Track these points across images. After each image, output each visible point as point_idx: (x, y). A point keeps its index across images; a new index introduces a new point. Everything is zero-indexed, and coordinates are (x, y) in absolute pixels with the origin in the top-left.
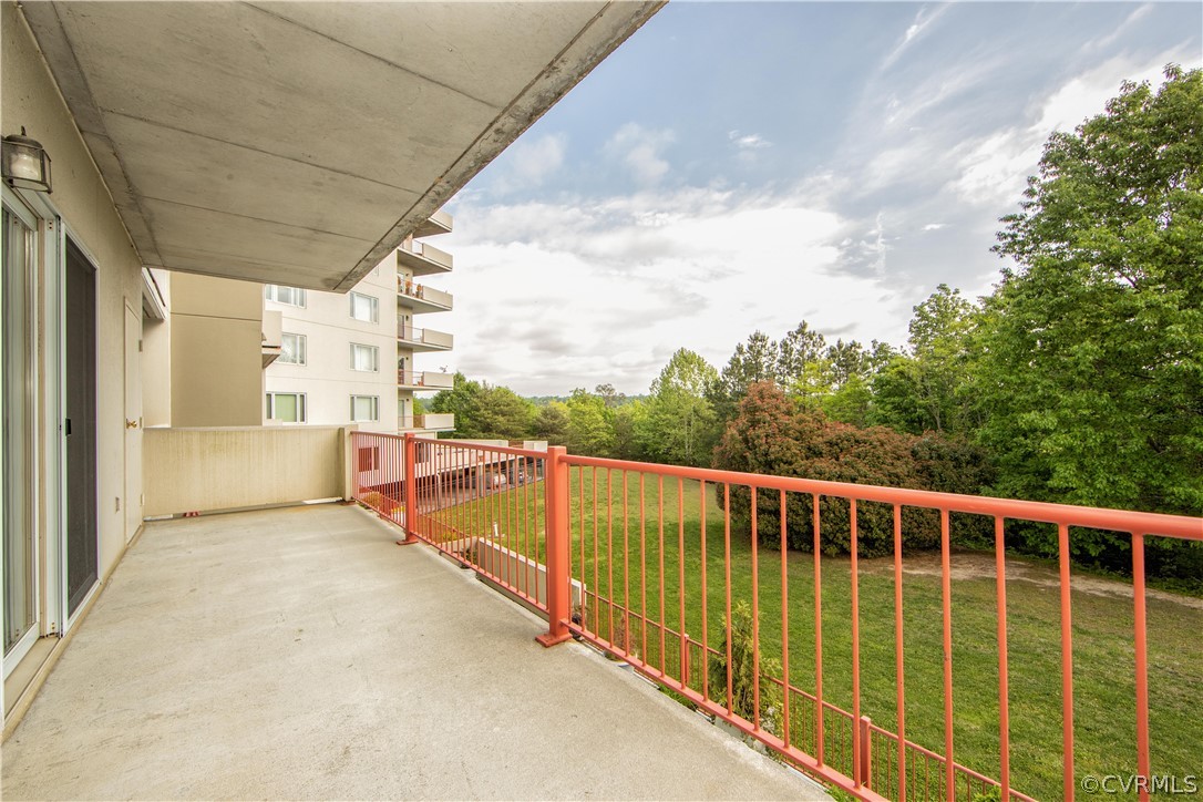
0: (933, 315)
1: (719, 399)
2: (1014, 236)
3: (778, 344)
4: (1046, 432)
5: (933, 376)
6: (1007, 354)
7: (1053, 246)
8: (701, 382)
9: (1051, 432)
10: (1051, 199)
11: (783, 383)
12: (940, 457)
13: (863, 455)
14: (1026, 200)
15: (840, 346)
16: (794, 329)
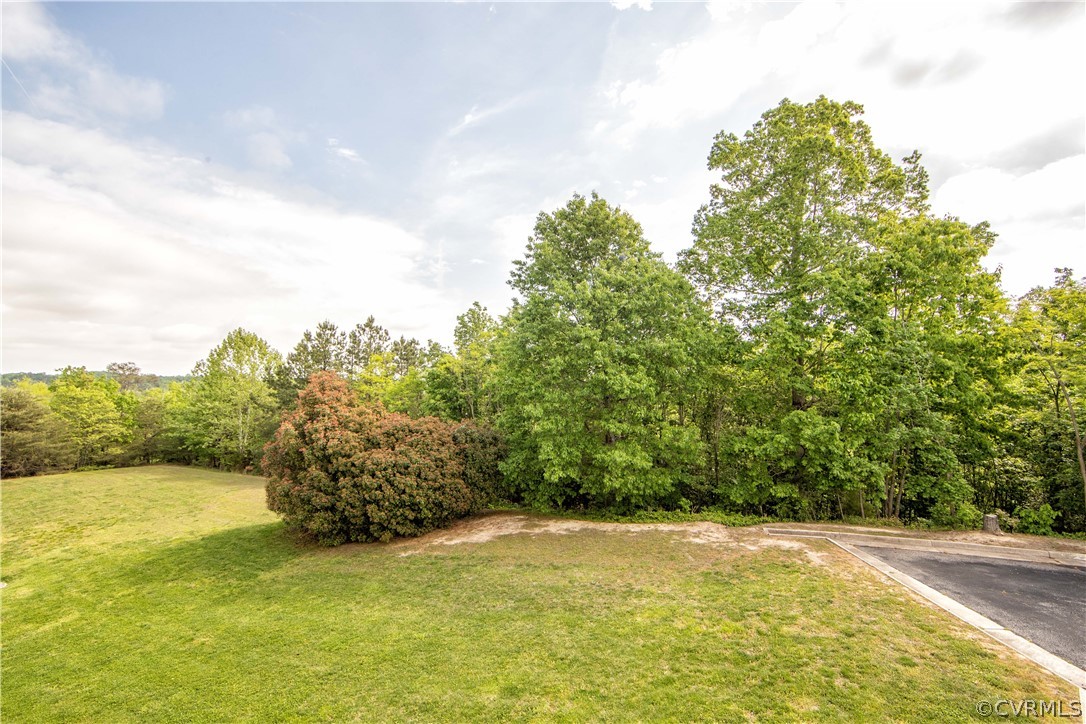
0: (470, 324)
1: (282, 385)
2: (520, 276)
3: (348, 335)
4: (538, 419)
5: (470, 373)
6: (515, 361)
7: (541, 288)
8: (262, 366)
9: (540, 419)
10: (540, 255)
11: (351, 372)
12: (473, 441)
13: (415, 443)
14: (528, 252)
15: (403, 341)
16: (363, 321)
